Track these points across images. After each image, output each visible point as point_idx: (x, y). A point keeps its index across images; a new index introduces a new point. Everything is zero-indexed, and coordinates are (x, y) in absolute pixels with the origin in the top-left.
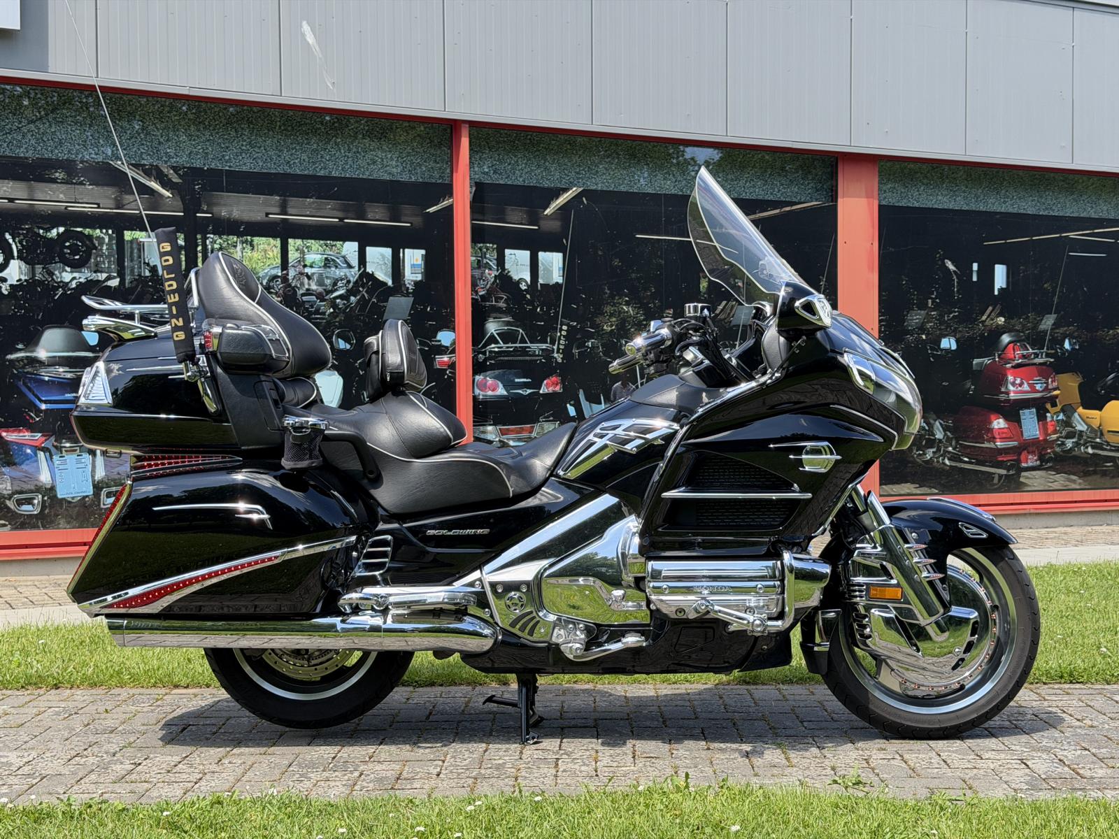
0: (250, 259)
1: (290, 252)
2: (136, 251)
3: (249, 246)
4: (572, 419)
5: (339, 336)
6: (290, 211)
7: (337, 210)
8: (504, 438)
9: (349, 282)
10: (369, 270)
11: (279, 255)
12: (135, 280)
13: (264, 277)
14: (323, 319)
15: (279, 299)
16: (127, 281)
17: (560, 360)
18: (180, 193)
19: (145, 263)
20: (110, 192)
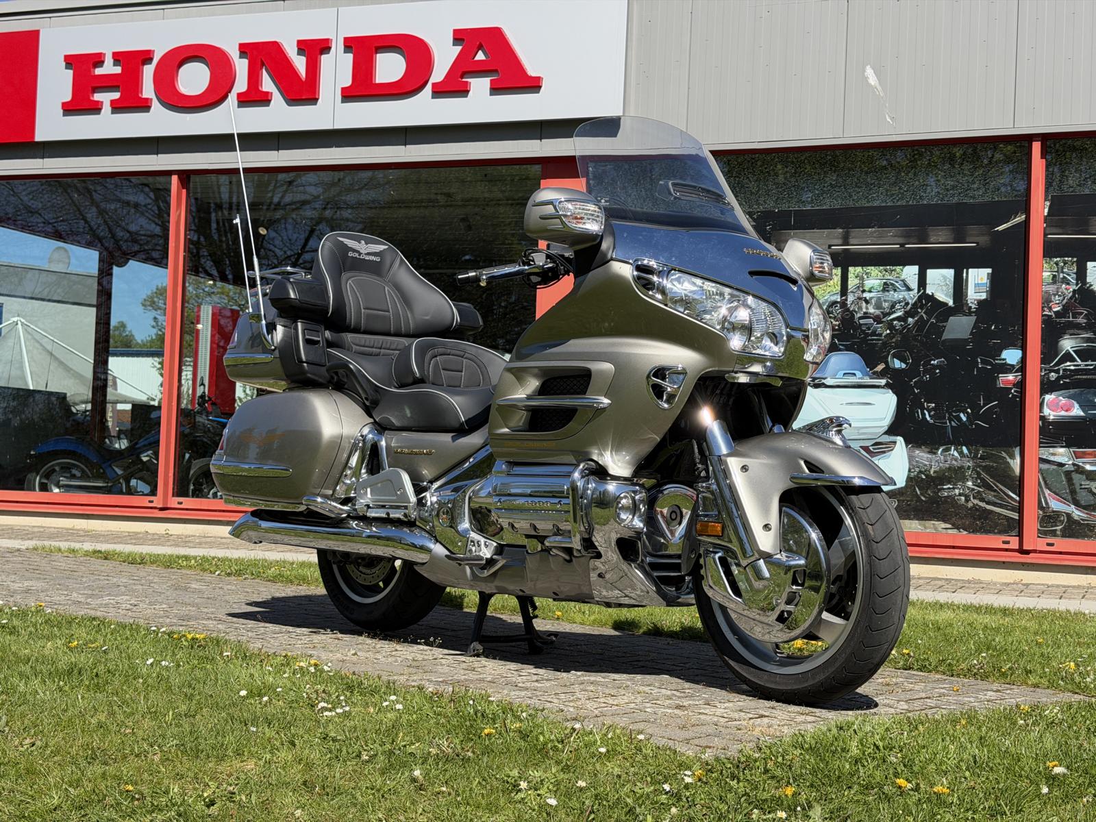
1: (850, 279)
5: (894, 356)
6: (852, 241)
7: (899, 236)
9: (907, 304)
10: (929, 291)
11: (839, 283)
13: (824, 303)
14: (880, 340)
15: (837, 323)
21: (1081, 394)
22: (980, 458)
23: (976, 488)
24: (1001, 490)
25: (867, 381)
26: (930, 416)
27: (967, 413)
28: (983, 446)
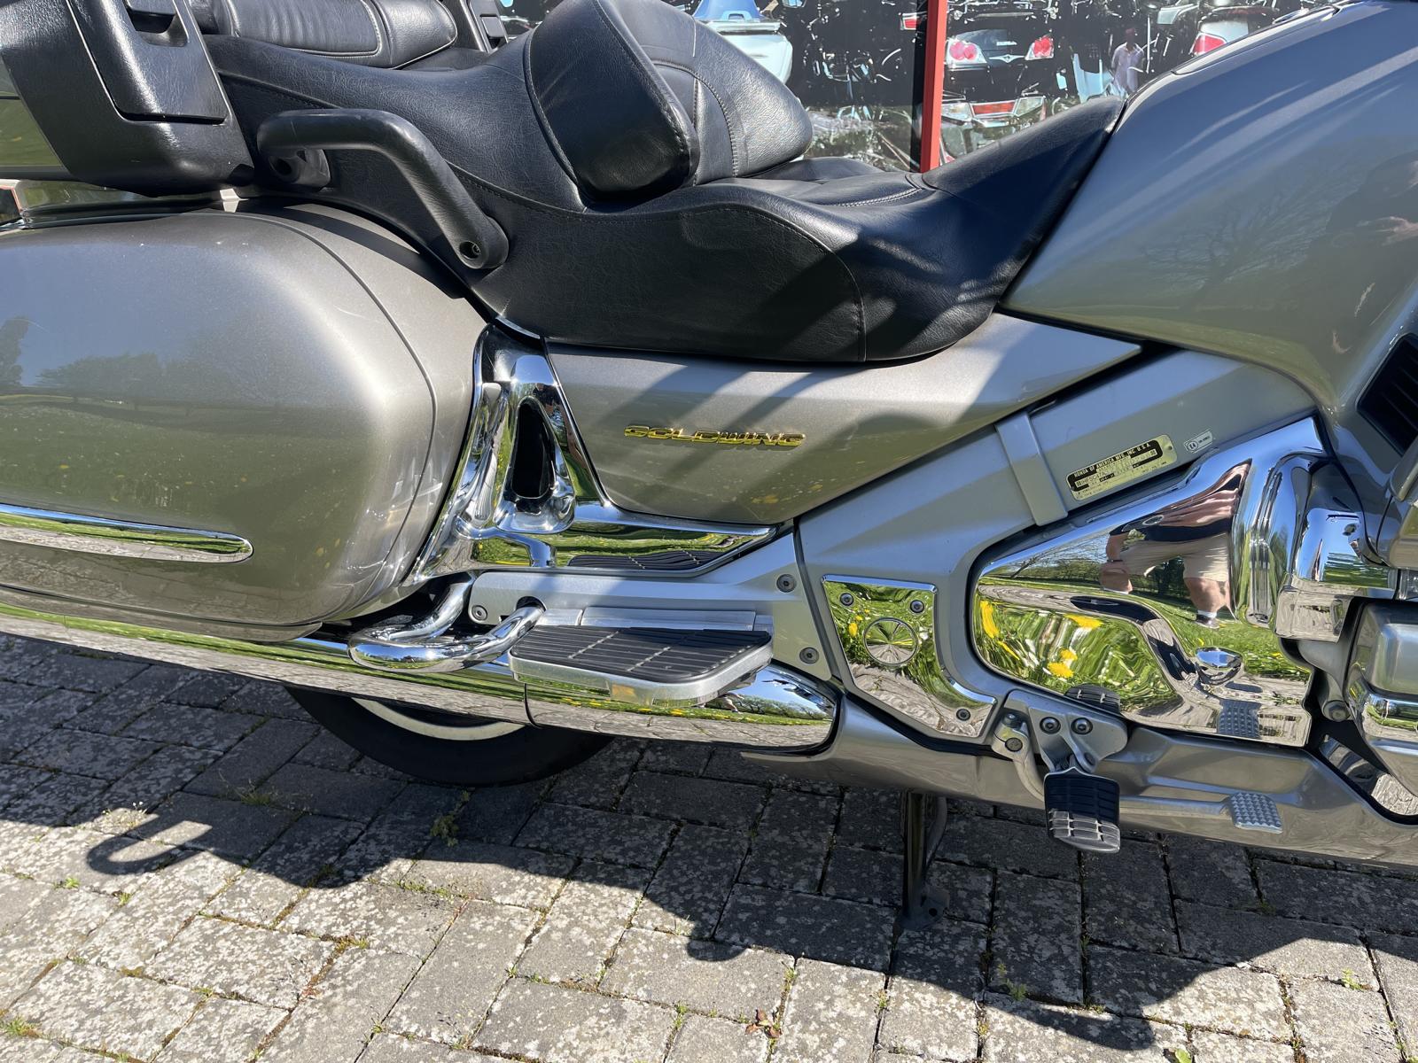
4: (1061, 93)
8: (978, 118)
17: (1054, 17)
21: (983, 37)
22: (881, 120)
23: (877, 156)
24: (901, 156)
25: (758, 24)
26: (829, 70)
27: (869, 64)
28: (886, 104)
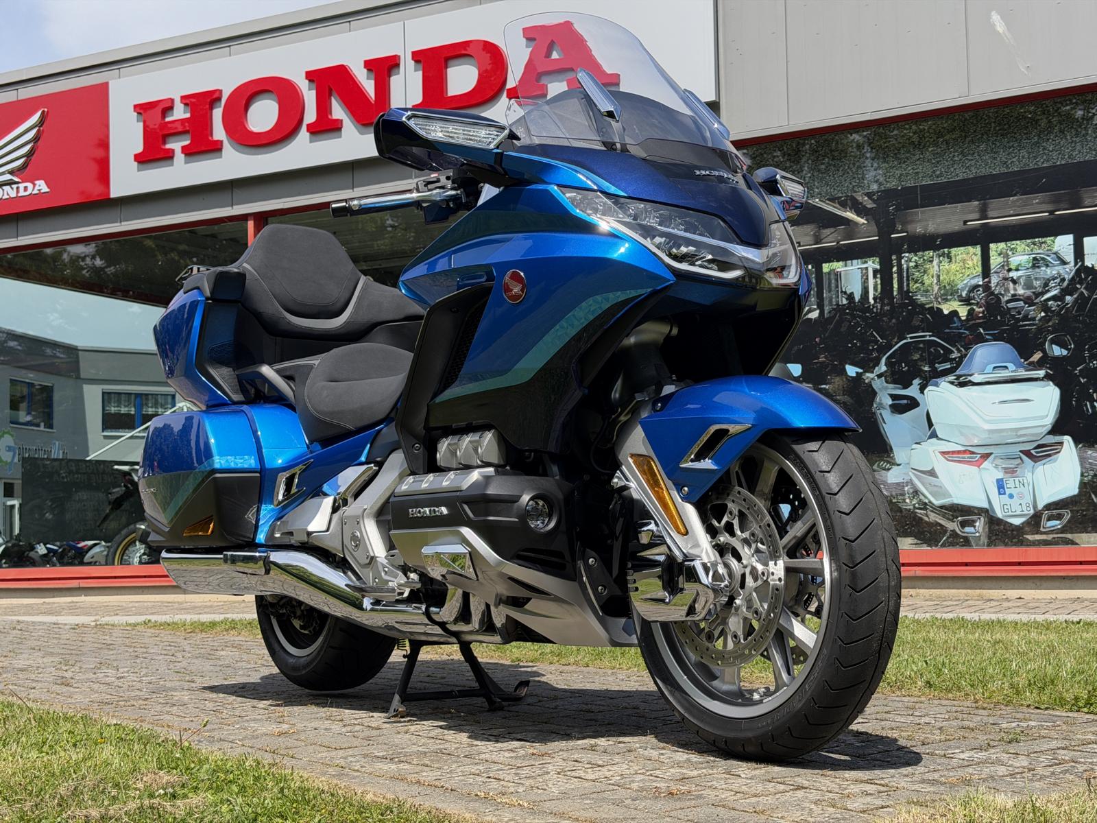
0: (948, 272)
1: (992, 258)
2: (833, 281)
3: (946, 259)
5: (1053, 342)
6: (990, 214)
7: (1048, 203)
9: (1063, 280)
10: (1088, 263)
11: (980, 263)
12: (834, 309)
13: (963, 289)
14: (1034, 325)
15: (981, 309)
16: (826, 312)
18: (874, 218)
19: (842, 292)
20: (809, 229)
